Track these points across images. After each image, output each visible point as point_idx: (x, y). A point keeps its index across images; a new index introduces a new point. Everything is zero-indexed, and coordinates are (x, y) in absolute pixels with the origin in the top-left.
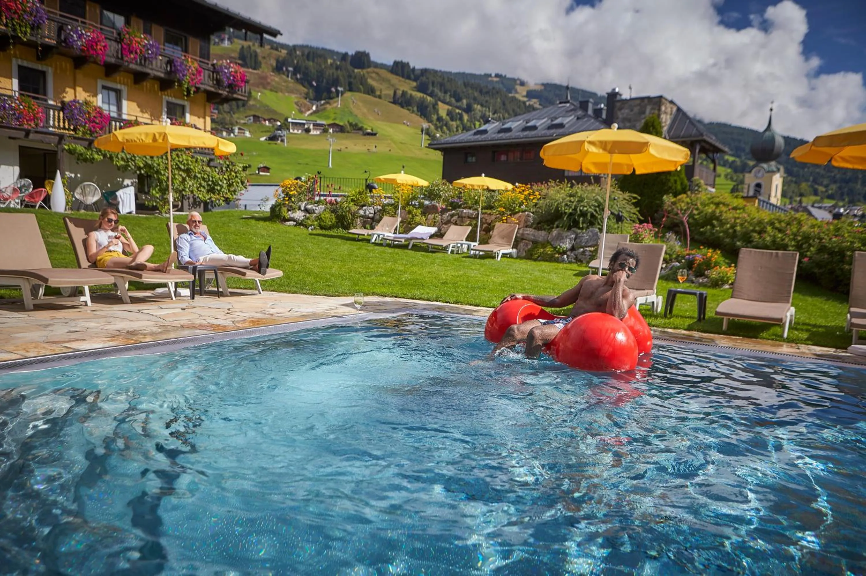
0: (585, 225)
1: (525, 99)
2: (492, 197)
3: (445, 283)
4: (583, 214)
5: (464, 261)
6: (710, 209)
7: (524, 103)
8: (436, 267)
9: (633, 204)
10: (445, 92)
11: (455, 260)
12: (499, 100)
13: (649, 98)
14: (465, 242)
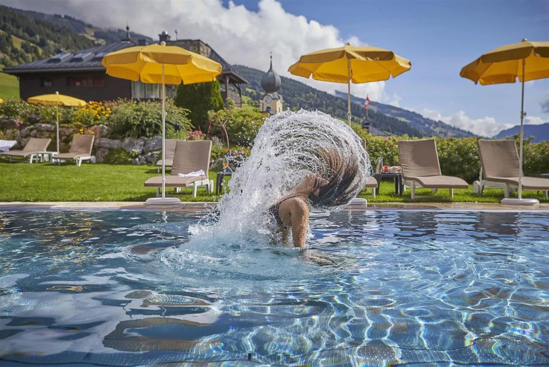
0: (151, 134)
1: (94, 39)
2: (68, 113)
3: (26, 187)
4: (149, 125)
5: (46, 168)
6: (240, 119)
7: (93, 41)
8: (16, 174)
9: (187, 116)
10: (18, 27)
11: (37, 168)
12: (70, 38)
13: (190, 41)
14: (46, 152)
